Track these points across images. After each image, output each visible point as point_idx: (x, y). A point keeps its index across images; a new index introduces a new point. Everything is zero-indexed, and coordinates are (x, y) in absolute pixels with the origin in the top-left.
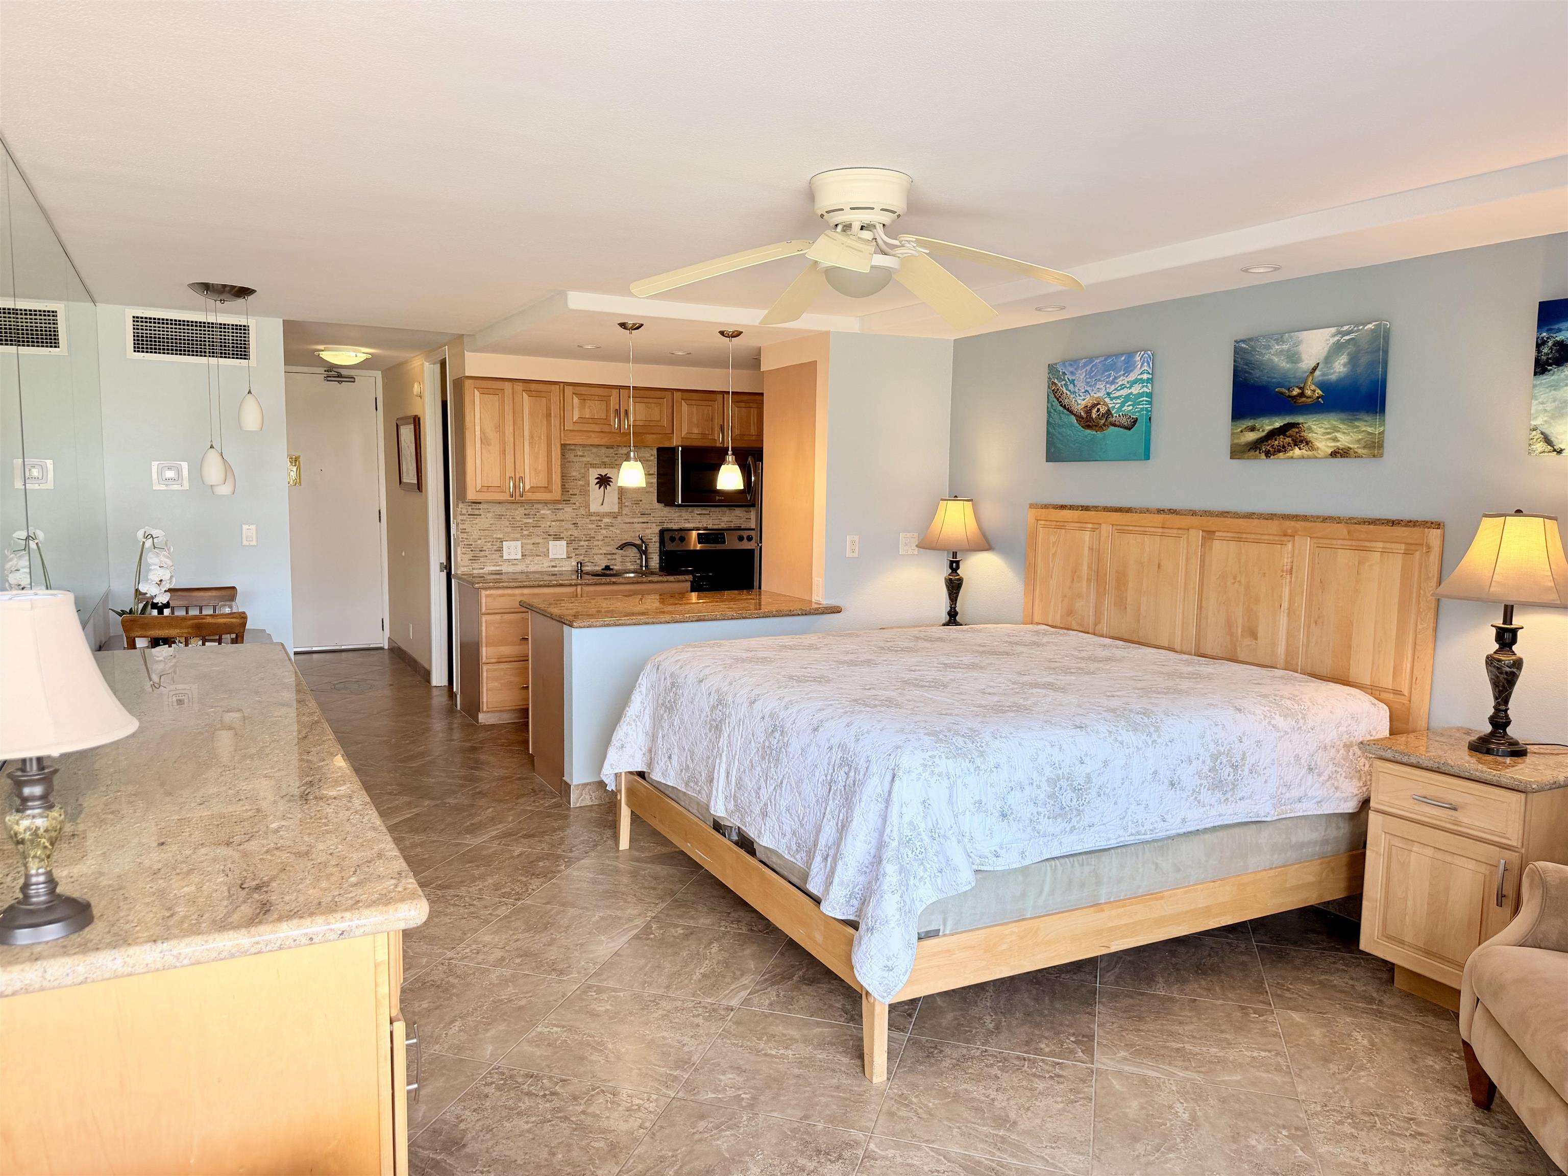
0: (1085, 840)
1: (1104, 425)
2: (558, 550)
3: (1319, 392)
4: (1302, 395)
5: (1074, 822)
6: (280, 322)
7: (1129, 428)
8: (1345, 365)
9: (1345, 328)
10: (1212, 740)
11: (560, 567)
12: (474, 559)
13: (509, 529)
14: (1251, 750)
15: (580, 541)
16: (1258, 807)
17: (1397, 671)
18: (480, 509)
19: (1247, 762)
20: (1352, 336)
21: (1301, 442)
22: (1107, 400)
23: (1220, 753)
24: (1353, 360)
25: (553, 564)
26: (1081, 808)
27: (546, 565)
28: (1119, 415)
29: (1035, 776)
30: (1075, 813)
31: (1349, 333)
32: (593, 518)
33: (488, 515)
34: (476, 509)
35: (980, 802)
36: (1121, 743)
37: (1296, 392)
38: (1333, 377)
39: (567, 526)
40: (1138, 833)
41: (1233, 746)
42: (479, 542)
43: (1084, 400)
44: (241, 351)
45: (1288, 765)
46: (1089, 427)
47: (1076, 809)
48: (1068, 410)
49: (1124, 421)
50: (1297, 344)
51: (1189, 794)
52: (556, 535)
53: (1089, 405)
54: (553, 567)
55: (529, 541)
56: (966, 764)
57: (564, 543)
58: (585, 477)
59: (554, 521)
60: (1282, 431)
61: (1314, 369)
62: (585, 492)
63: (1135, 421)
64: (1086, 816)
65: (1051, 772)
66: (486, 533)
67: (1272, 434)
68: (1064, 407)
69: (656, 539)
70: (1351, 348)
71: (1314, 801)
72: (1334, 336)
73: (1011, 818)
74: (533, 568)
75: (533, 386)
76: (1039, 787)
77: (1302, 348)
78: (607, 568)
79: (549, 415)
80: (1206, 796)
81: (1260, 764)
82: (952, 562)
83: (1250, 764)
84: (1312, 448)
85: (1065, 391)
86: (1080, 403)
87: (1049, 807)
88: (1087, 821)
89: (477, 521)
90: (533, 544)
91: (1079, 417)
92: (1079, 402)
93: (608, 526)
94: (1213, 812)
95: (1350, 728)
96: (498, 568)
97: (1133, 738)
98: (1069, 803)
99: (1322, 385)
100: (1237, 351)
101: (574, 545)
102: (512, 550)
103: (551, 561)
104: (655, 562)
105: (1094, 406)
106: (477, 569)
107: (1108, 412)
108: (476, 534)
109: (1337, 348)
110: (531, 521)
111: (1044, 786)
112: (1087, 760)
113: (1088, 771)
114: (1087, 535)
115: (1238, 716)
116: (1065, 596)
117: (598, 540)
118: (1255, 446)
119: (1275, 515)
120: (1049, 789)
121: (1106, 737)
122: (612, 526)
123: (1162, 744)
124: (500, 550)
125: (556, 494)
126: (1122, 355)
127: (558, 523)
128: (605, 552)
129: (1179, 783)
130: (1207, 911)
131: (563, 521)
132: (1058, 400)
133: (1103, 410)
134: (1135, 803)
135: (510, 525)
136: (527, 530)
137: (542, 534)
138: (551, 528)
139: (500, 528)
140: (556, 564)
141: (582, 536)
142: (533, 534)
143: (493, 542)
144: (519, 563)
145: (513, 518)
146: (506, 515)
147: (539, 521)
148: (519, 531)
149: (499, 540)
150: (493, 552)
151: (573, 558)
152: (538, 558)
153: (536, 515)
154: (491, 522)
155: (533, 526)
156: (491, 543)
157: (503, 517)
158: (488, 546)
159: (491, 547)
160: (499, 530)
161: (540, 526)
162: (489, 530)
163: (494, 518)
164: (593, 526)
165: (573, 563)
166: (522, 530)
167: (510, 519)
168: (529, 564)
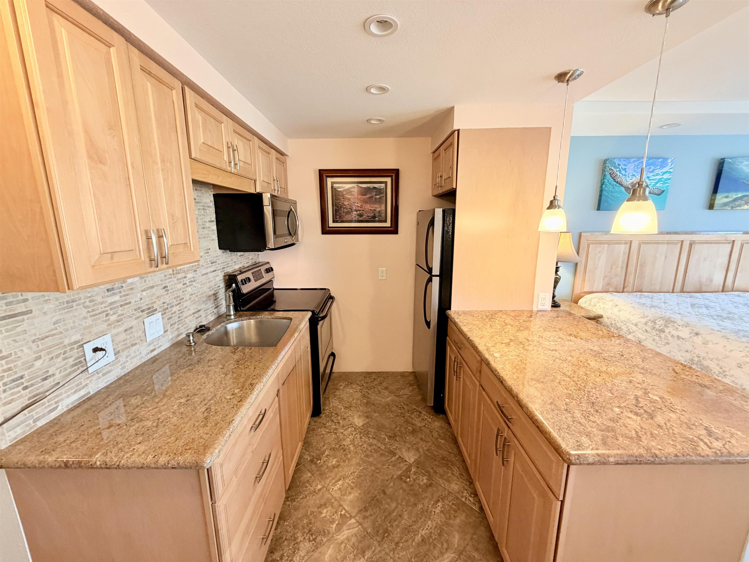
2: (154, 327)
7: (658, 195)
11: (159, 347)
13: (89, 321)
15: (172, 307)
18: (26, 300)
25: (152, 347)
27: (144, 352)
28: (654, 189)
32: (180, 276)
33: (46, 307)
34: (18, 302)
39: (158, 294)
42: (38, 364)
43: (631, 179)
48: (620, 184)
49: (656, 191)
52: (149, 309)
54: (152, 351)
55: (120, 329)
57: (158, 315)
59: (143, 291)
66: (49, 342)
68: (617, 182)
69: (222, 284)
74: (131, 364)
82: (557, 268)
85: (618, 173)
89: (24, 326)
90: (126, 331)
91: (626, 187)
92: (628, 180)
96: (82, 393)
101: (168, 315)
103: (149, 345)
106: (44, 416)
110: (117, 298)
116: (606, 277)
117: (186, 301)
118: (726, 204)
122: (195, 281)
126: (660, 158)
127: (148, 291)
131: (152, 287)
132: (613, 178)
135: (89, 314)
136: (114, 314)
137: (134, 312)
138: (142, 301)
139: (72, 325)
140: (154, 346)
141: (173, 300)
142: (123, 317)
143: (65, 353)
144: (112, 368)
145: (90, 301)
146: (80, 299)
147: (128, 295)
148: (105, 318)
149: (75, 346)
150: (69, 370)
151: (169, 330)
152: (134, 348)
153: (122, 287)
154: (55, 319)
155: (121, 306)
156: (62, 356)
157: (74, 304)
158: (58, 365)
159: (63, 363)
160: (72, 328)
161: (130, 303)
162: (53, 335)
163: (60, 310)
164: (180, 286)
165: (170, 337)
166: (107, 315)
167: (88, 304)
168: (125, 363)
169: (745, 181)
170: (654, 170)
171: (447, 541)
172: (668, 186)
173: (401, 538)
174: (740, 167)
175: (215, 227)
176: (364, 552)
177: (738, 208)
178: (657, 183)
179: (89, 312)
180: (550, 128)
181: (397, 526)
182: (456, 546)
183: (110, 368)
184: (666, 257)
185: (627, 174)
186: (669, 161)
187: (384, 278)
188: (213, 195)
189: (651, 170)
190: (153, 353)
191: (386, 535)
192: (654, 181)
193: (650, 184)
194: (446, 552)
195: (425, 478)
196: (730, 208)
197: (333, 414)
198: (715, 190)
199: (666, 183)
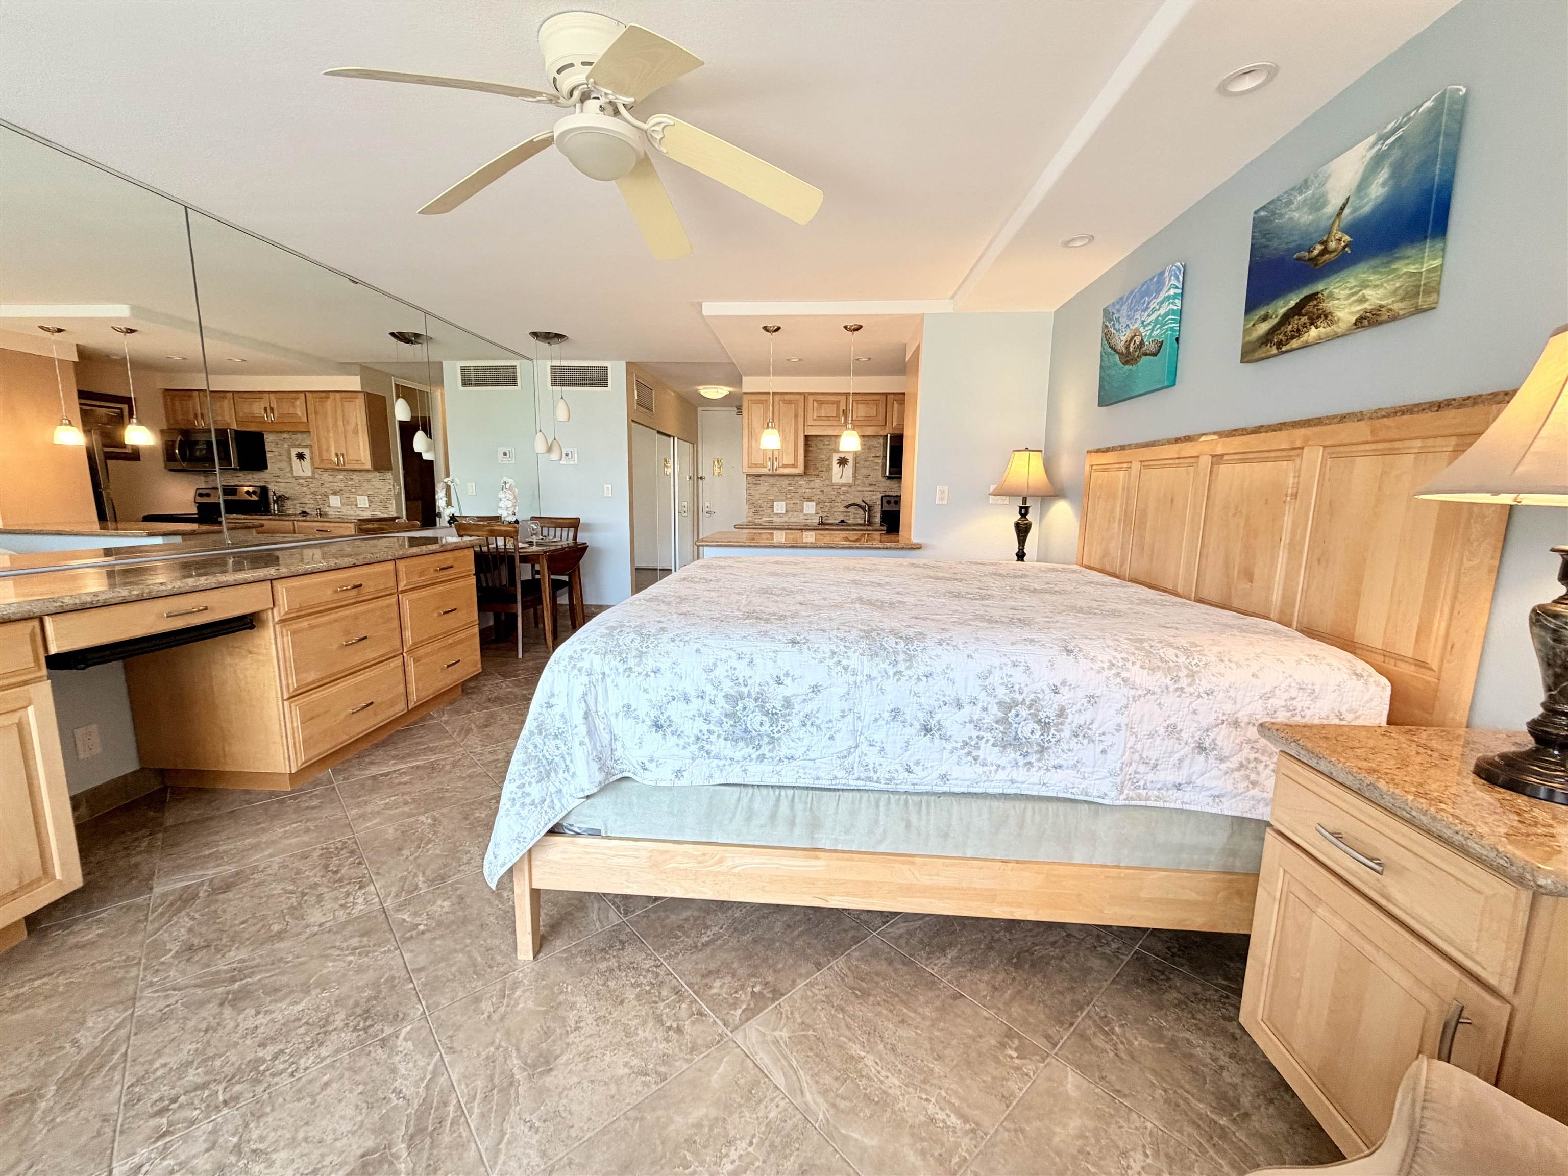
0: (783, 773)
1: (1138, 356)
2: (810, 508)
3: (1347, 238)
5: (765, 750)
6: (623, 364)
7: (1155, 355)
8: (1384, 184)
10: (1002, 684)
11: (812, 519)
12: (756, 512)
13: (778, 494)
14: (1078, 707)
15: (825, 502)
16: (1086, 782)
17: (1423, 632)
18: (760, 480)
19: (1068, 721)
21: (1319, 317)
23: (1016, 703)
25: (807, 516)
26: (776, 735)
27: (801, 518)
29: (709, 689)
30: (766, 739)
32: (836, 487)
33: (765, 484)
34: (758, 480)
35: (629, 706)
36: (846, 668)
37: (1317, 250)
39: (816, 493)
40: (869, 779)
41: (1040, 696)
42: (759, 501)
44: (603, 382)
45: (1151, 736)
46: (1126, 363)
47: (768, 735)
48: (1114, 349)
49: (1153, 348)
51: (958, 745)
52: (809, 498)
53: (1129, 339)
54: (806, 519)
55: (791, 502)
56: (616, 663)
57: (814, 503)
58: (830, 459)
59: (807, 489)
60: (1297, 310)
62: (829, 469)
63: (1162, 343)
64: (783, 746)
65: (732, 688)
66: (763, 496)
67: (1286, 318)
68: (1111, 347)
69: (879, 502)
70: (1397, 153)
71: (1208, 793)
73: (669, 731)
74: (792, 520)
75: (787, 397)
76: (712, 702)
78: (842, 521)
79: (796, 416)
80: (988, 752)
81: (1094, 726)
82: (1021, 508)
83: (1074, 725)
86: (1121, 340)
87: (726, 727)
88: (784, 752)
89: (758, 488)
90: (794, 504)
91: (1121, 354)
93: (844, 493)
94: (1002, 775)
95: (1294, 703)
96: (770, 519)
97: (866, 663)
98: (757, 727)
100: (1258, 223)
101: (821, 505)
102: (780, 507)
103: (805, 514)
104: (878, 519)
105: (1132, 339)
106: (757, 519)
107: (1142, 342)
108: (757, 496)
110: (792, 488)
111: (721, 702)
112: (788, 681)
113: (788, 693)
114: (1121, 474)
115: (1064, 660)
116: (1104, 538)
117: (838, 503)
119: (1284, 424)
120: (727, 707)
121: (824, 658)
122: (846, 493)
123: (910, 678)
124: (772, 507)
125: (800, 469)
127: (810, 490)
128: (843, 510)
129: (939, 729)
130: (991, 897)
131: (813, 488)
132: (1108, 342)
133: (1138, 340)
134: (867, 743)
137: (799, 497)
138: (805, 494)
141: (828, 499)
153: (796, 484)
161: (798, 492)
164: (834, 493)
177: (1295, 343)
178: (1152, 330)
196: (1274, 351)
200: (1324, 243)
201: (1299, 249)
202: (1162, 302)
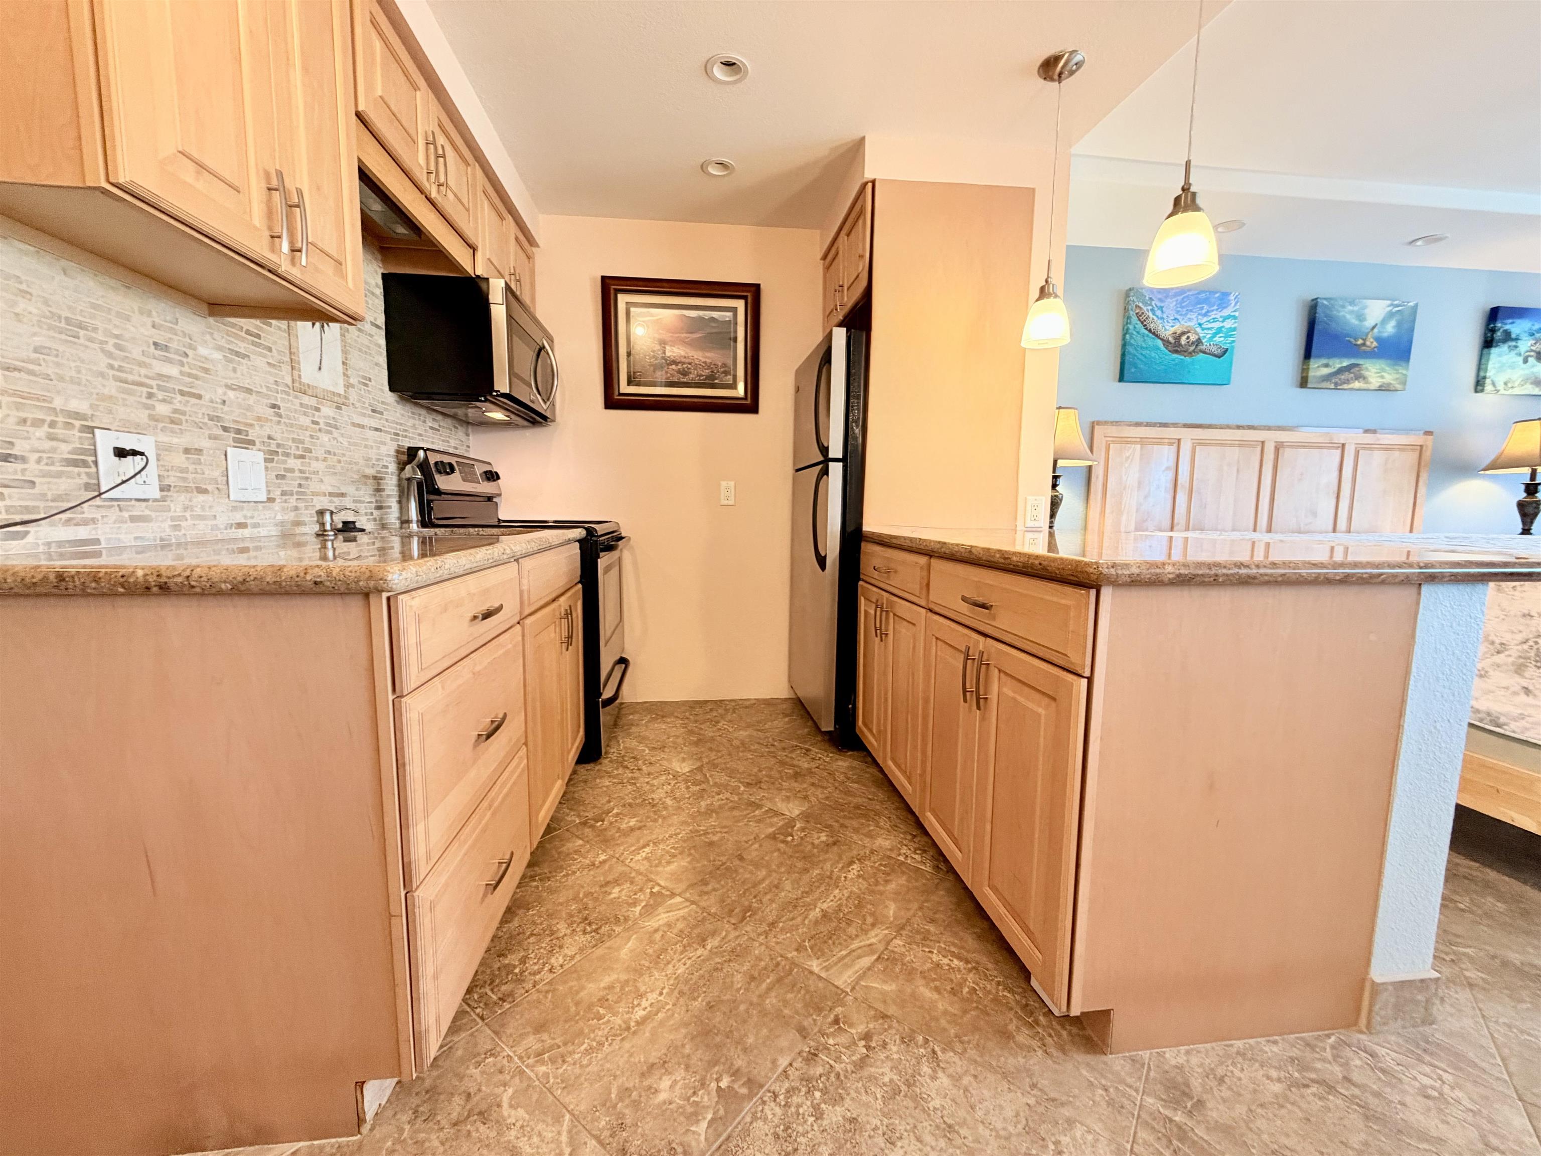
1: (1194, 351)
2: (247, 476)
3: (1375, 344)
4: (1364, 344)
7: (1219, 357)
8: (1394, 327)
9: (1396, 302)
11: (255, 526)
13: (111, 388)
15: (287, 455)
20: (1400, 308)
22: (1199, 330)
24: (1399, 325)
25: (239, 517)
27: (223, 519)
31: (1397, 306)
32: (306, 400)
37: (1360, 342)
38: (1385, 335)
39: (260, 412)
46: (1176, 352)
48: (1154, 334)
49: (1214, 350)
50: (1365, 307)
52: (238, 432)
53: (1179, 332)
54: (240, 526)
55: (175, 440)
59: (228, 387)
60: (1348, 368)
61: (1374, 328)
66: (21, 382)
67: (1341, 371)
68: (1150, 331)
69: (392, 465)
70: (1398, 317)
72: (1389, 306)
74: (193, 530)
77: (1367, 311)
84: (1367, 383)
85: (1151, 315)
90: (187, 451)
91: (1166, 342)
92: (1167, 328)
93: (330, 425)
96: (81, 532)
99: (1377, 339)
100: (1321, 306)
101: (277, 467)
103: (235, 508)
105: (1183, 333)
107: (1199, 341)
109: (1391, 315)
110: (173, 371)
117: (317, 459)
118: (1327, 378)
122: (336, 428)
126: (1216, 293)
127: (240, 395)
128: (330, 489)
131: (248, 391)
132: (1142, 323)
133: (1193, 338)
135: (111, 372)
136: (164, 401)
137: (206, 420)
138: (226, 408)
139: (74, 374)
140: (245, 517)
141: (290, 443)
142: (183, 418)
143: (53, 424)
144: (153, 514)
145: (118, 347)
146: (95, 330)
147: (196, 378)
148: (144, 400)
149: (78, 423)
150: (57, 468)
151: (278, 500)
152: (201, 498)
153: (186, 355)
154: (38, 341)
155: (182, 393)
156: (46, 428)
157: (82, 333)
158: (37, 444)
159: (48, 445)
160: (72, 381)
161: (199, 397)
162: (31, 373)
163: (50, 328)
164: (305, 421)
165: (279, 517)
166: (150, 396)
167: (110, 347)
168: (179, 518)
169: (1352, 340)
170: (1208, 312)
171: (872, 914)
172: (1233, 342)
173: (779, 917)
174: (1341, 314)
175: (383, 342)
176: (704, 940)
177: (1345, 386)
178: (1215, 335)
179: (111, 367)
180: (1034, 190)
181: (772, 901)
182: (892, 919)
183: (147, 512)
184: (1238, 471)
185: (1165, 316)
186: (1232, 297)
187: (731, 502)
188: (383, 274)
189: (1204, 311)
190: (240, 531)
191: (748, 914)
192: (1210, 332)
193: (1205, 337)
194: (872, 929)
195: (823, 834)
196: (1332, 386)
197: (626, 759)
198: (1308, 354)
199: (1230, 336)
200: (1364, 340)
201: (1349, 336)
202: (1229, 317)
